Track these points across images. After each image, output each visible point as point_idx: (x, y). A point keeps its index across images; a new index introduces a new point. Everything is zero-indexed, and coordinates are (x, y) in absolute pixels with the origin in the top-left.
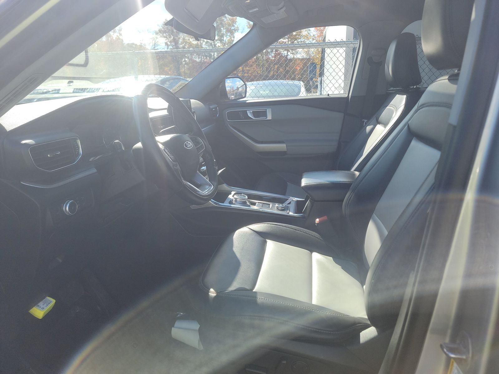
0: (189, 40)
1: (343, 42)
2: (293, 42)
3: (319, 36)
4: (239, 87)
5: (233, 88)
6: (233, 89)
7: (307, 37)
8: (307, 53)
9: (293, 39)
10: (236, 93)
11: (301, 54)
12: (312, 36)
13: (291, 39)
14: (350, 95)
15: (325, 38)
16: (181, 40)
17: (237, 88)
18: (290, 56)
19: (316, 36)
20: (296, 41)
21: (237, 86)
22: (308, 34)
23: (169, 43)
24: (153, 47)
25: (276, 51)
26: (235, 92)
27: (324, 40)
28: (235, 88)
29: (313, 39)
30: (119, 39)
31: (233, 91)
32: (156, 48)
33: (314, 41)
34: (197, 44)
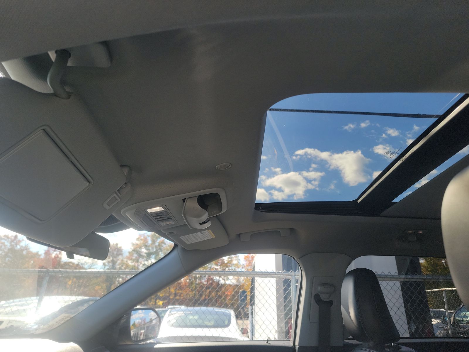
0: (127, 261)
1: (274, 272)
2: (225, 270)
3: (247, 266)
4: (153, 318)
5: (145, 319)
6: (144, 322)
7: (237, 265)
8: (238, 280)
9: (225, 266)
10: (148, 327)
11: (231, 281)
12: (242, 264)
13: (223, 266)
14: (297, 343)
15: (254, 267)
16: (119, 262)
17: (150, 320)
18: (222, 282)
19: (245, 265)
20: (227, 269)
21: (150, 318)
22: (238, 263)
23: (107, 264)
24: (90, 266)
25: (209, 276)
26: (147, 325)
27: (254, 270)
28: (148, 320)
29: (243, 268)
30: (58, 257)
31: (145, 324)
32: (92, 267)
33: (243, 270)
34: (134, 266)
